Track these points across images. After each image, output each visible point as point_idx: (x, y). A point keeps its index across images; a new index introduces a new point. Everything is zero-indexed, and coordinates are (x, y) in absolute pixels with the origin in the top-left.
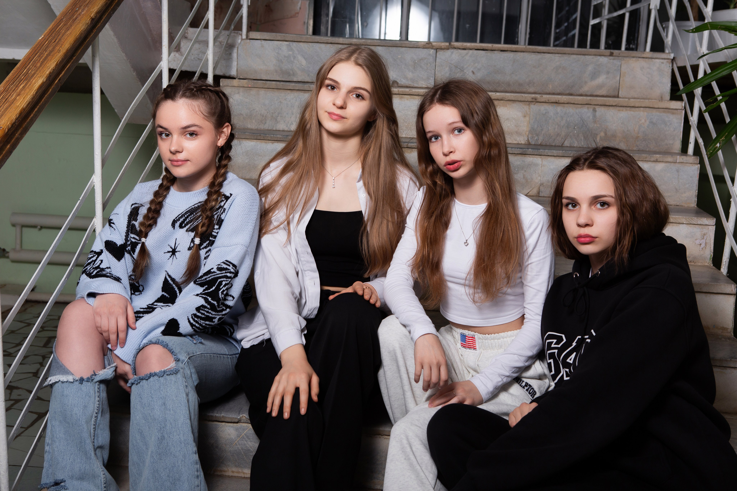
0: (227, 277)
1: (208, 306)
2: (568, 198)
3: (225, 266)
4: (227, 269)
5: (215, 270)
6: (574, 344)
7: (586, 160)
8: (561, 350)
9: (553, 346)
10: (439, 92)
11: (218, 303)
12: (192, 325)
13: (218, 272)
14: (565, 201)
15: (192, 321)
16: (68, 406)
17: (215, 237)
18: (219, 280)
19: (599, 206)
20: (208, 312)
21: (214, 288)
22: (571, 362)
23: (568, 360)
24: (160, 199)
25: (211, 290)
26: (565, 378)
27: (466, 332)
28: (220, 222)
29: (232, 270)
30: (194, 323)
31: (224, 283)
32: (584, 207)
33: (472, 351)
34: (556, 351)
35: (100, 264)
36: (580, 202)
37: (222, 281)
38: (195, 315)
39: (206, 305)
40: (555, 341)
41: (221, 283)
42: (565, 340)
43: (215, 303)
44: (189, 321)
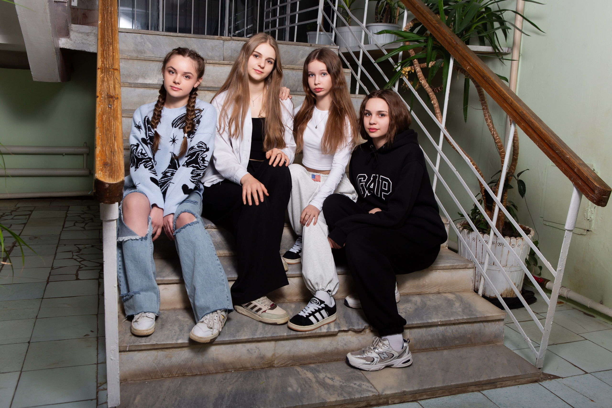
0: (201, 151)
1: (196, 169)
2: (367, 110)
3: (201, 145)
4: (202, 146)
5: (196, 147)
6: (372, 179)
7: (377, 93)
8: (366, 183)
9: (362, 181)
10: (318, 54)
11: (199, 165)
12: (193, 182)
13: (198, 148)
14: (365, 112)
15: (192, 180)
16: (136, 252)
17: (196, 130)
18: (198, 153)
19: (380, 116)
20: (196, 172)
21: (194, 157)
22: (372, 187)
23: (371, 187)
24: (160, 109)
25: (193, 158)
26: (369, 195)
27: (315, 174)
28: (198, 122)
29: (204, 147)
30: (194, 181)
31: (200, 154)
32: (374, 115)
33: (318, 183)
34: (364, 183)
35: (142, 151)
36: (372, 113)
37: (199, 153)
38: (193, 177)
39: (194, 169)
40: (363, 178)
41: (198, 154)
42: (367, 177)
43: (197, 165)
44: (191, 181)
